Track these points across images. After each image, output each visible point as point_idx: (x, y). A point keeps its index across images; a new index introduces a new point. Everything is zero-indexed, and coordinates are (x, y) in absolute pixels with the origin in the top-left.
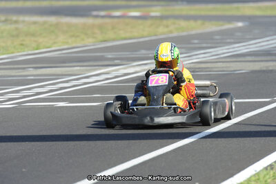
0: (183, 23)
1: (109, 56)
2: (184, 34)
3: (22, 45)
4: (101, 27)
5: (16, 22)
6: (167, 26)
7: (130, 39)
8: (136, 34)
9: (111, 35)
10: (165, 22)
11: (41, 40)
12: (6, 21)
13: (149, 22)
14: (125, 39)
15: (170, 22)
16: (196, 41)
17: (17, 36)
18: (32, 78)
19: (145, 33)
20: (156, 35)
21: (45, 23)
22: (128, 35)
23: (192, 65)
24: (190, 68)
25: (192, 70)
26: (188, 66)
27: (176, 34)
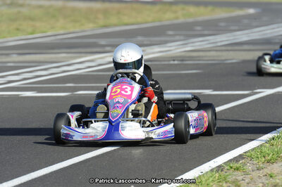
0: (192, 9)
1: (103, 42)
2: (191, 20)
3: (18, 29)
6: (175, 12)
7: (132, 24)
8: (139, 20)
9: (114, 20)
10: (174, 8)
11: (38, 24)
12: (3, 5)
13: (157, 8)
14: (127, 24)
16: (199, 28)
18: (12, 64)
19: (150, 19)
20: (160, 21)
22: (131, 21)
23: (183, 54)
24: (180, 57)
25: (182, 59)
26: (178, 55)
27: (181, 20)
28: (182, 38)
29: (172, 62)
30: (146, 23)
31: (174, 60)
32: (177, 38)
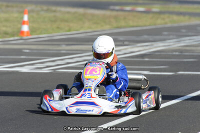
0: (175, 17)
2: (176, 25)
3: (58, 28)
4: (116, 18)
5: (55, 11)
6: (163, 19)
7: (136, 27)
8: (140, 24)
9: (123, 23)
10: (162, 16)
11: (71, 25)
12: (47, 10)
13: (151, 15)
14: (133, 27)
15: (166, 16)
16: (184, 31)
17: (55, 21)
18: (64, 52)
19: (147, 24)
20: (155, 25)
21: (75, 13)
22: (135, 24)
23: (180, 48)
24: (179, 50)
25: (181, 51)
26: (178, 48)
27: (169, 25)
28: (175, 37)
29: (174, 53)
30: (145, 26)
31: (176, 52)
32: (171, 37)
